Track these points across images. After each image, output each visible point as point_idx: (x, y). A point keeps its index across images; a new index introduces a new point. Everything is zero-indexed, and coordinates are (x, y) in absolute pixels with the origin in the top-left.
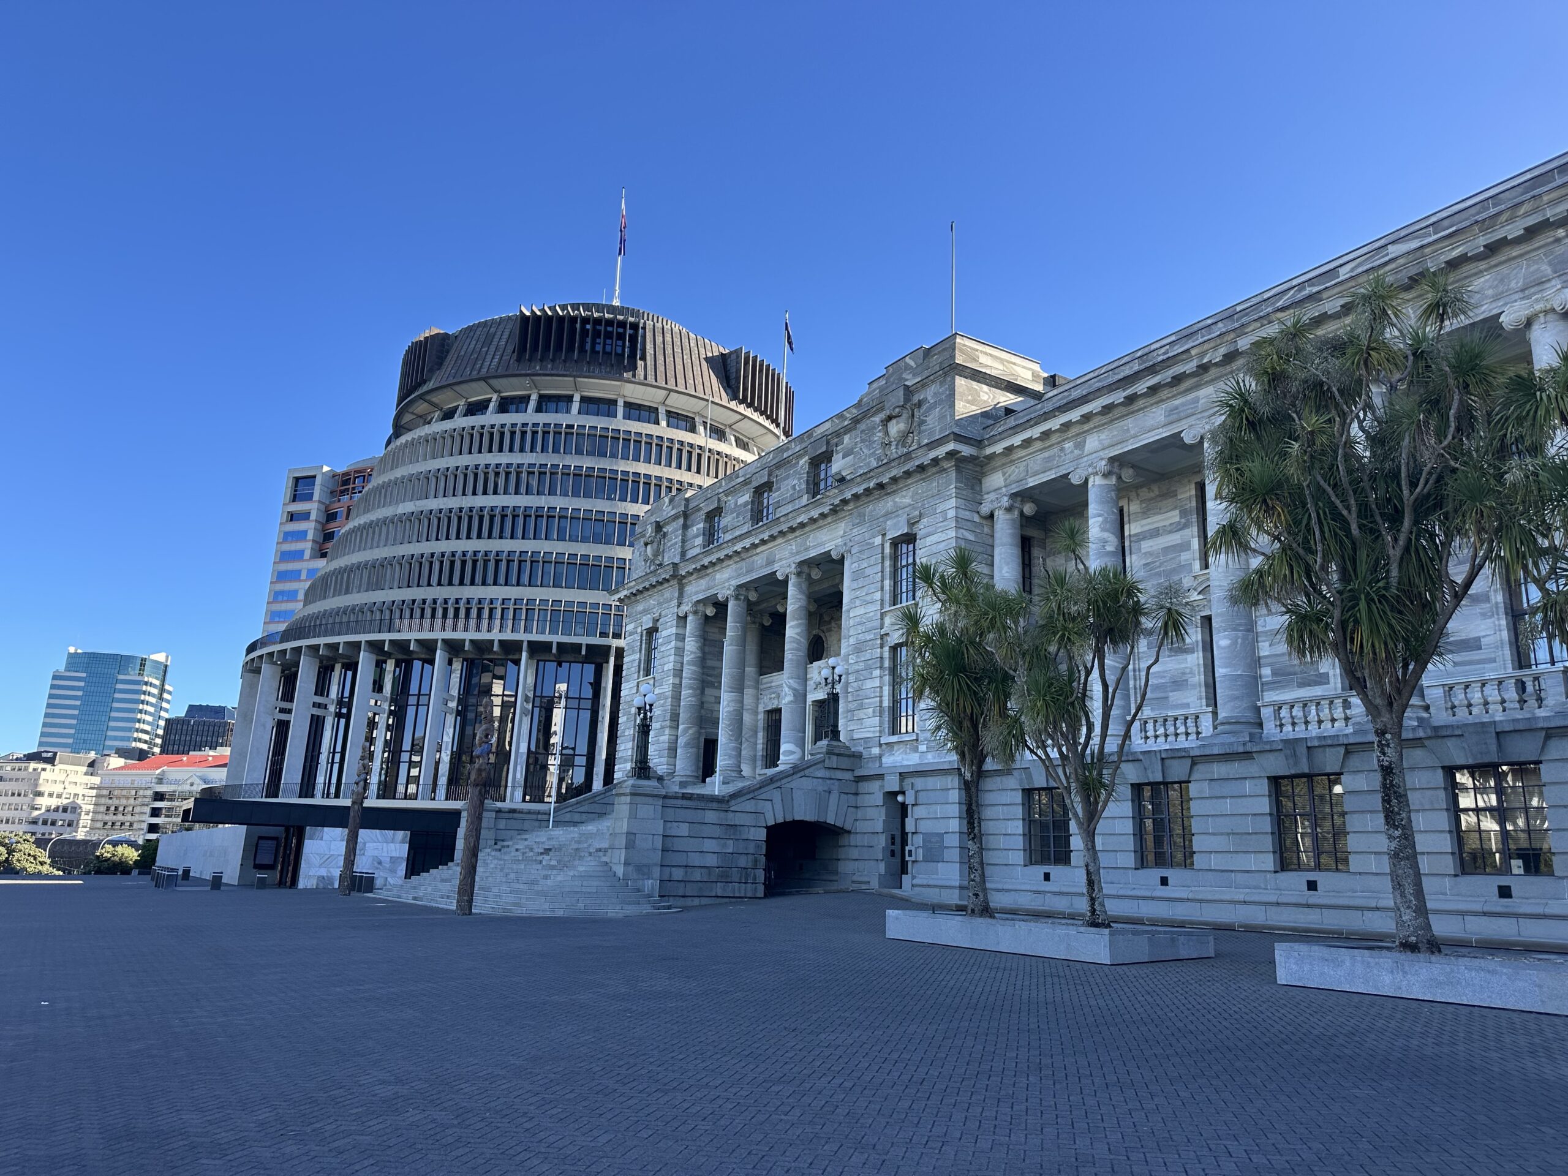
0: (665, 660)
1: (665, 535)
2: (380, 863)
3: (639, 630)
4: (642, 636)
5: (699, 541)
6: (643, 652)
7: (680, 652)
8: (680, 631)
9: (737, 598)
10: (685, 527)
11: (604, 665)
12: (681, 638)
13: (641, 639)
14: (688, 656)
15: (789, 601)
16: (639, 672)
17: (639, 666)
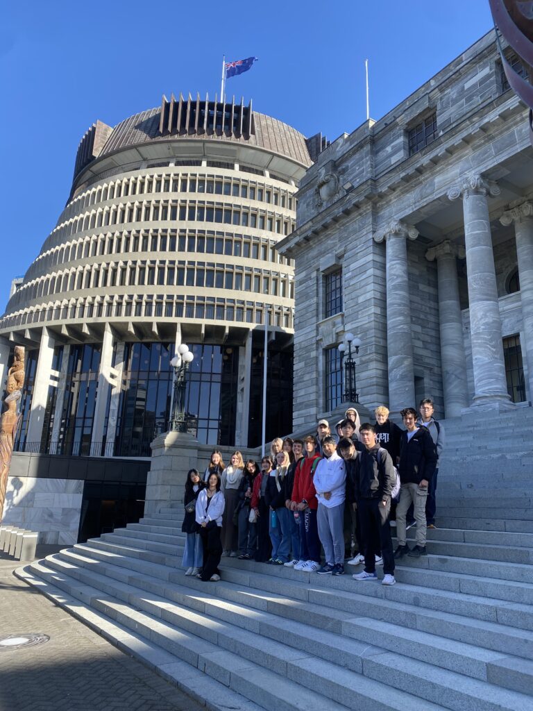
0: (358, 293)
1: (343, 172)
2: (51, 515)
4: (317, 280)
6: (321, 295)
7: (380, 278)
8: (379, 257)
9: (479, 190)
10: (374, 151)
11: (241, 348)
13: (317, 283)
14: (393, 280)
16: (317, 316)
17: (317, 310)
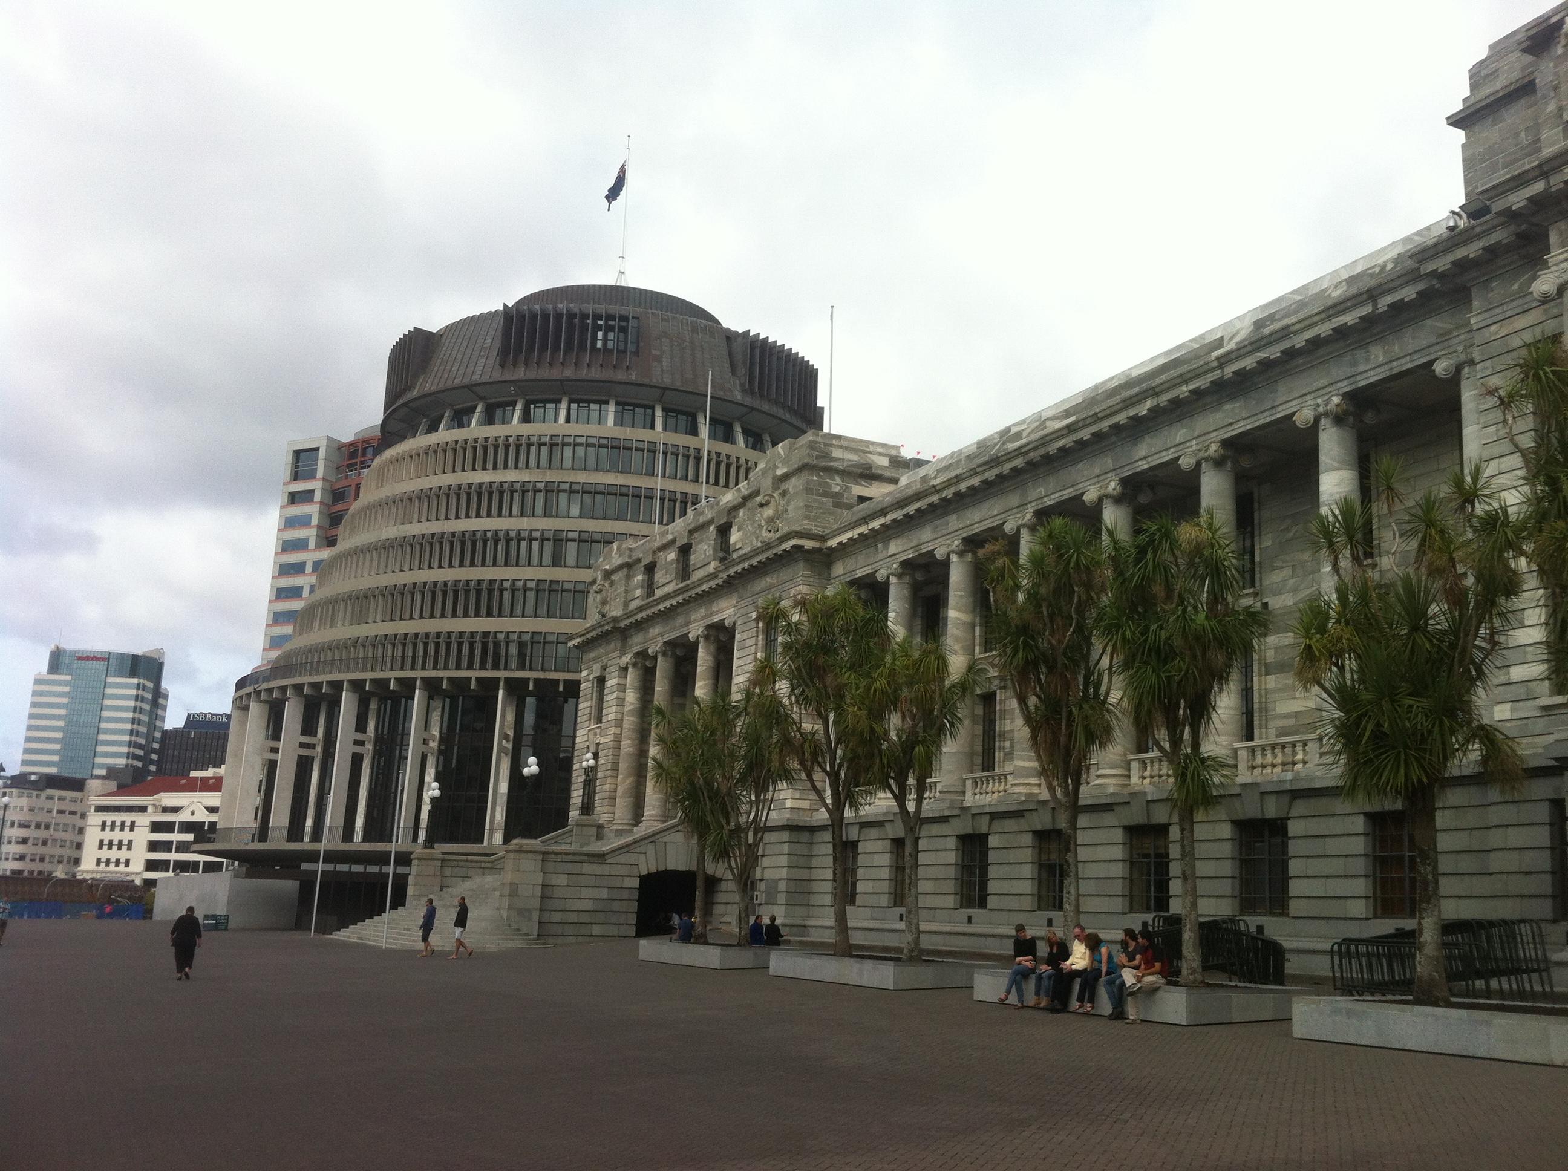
0: (610, 713)
1: (612, 584)
3: (591, 677)
4: (593, 683)
5: (638, 593)
6: (594, 700)
7: (621, 702)
8: (622, 682)
9: (664, 654)
10: (629, 577)
12: (622, 688)
13: (593, 687)
14: (628, 706)
15: (699, 663)
16: (590, 720)
17: (590, 714)
